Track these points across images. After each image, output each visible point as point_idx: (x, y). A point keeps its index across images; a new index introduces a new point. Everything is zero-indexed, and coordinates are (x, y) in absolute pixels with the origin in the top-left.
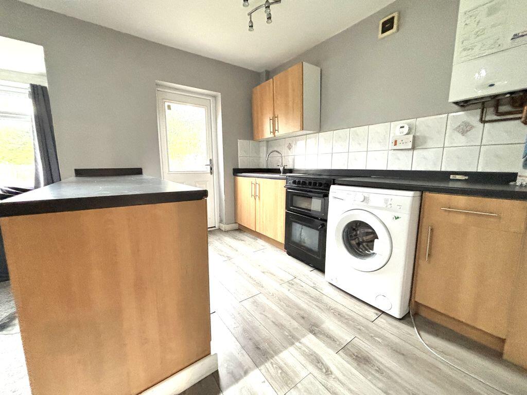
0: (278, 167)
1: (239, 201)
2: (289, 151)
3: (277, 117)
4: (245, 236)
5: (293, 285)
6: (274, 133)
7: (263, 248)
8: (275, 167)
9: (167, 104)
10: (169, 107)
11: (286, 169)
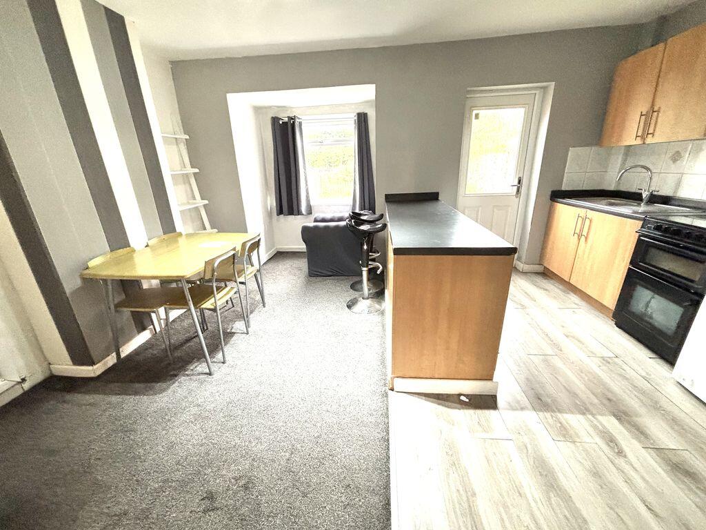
0: (640, 191)
1: (551, 237)
2: (673, 166)
3: (658, 111)
4: (550, 285)
5: (609, 363)
6: (643, 138)
7: (576, 306)
8: (633, 189)
9: (475, 112)
10: (477, 116)
11: (655, 195)
